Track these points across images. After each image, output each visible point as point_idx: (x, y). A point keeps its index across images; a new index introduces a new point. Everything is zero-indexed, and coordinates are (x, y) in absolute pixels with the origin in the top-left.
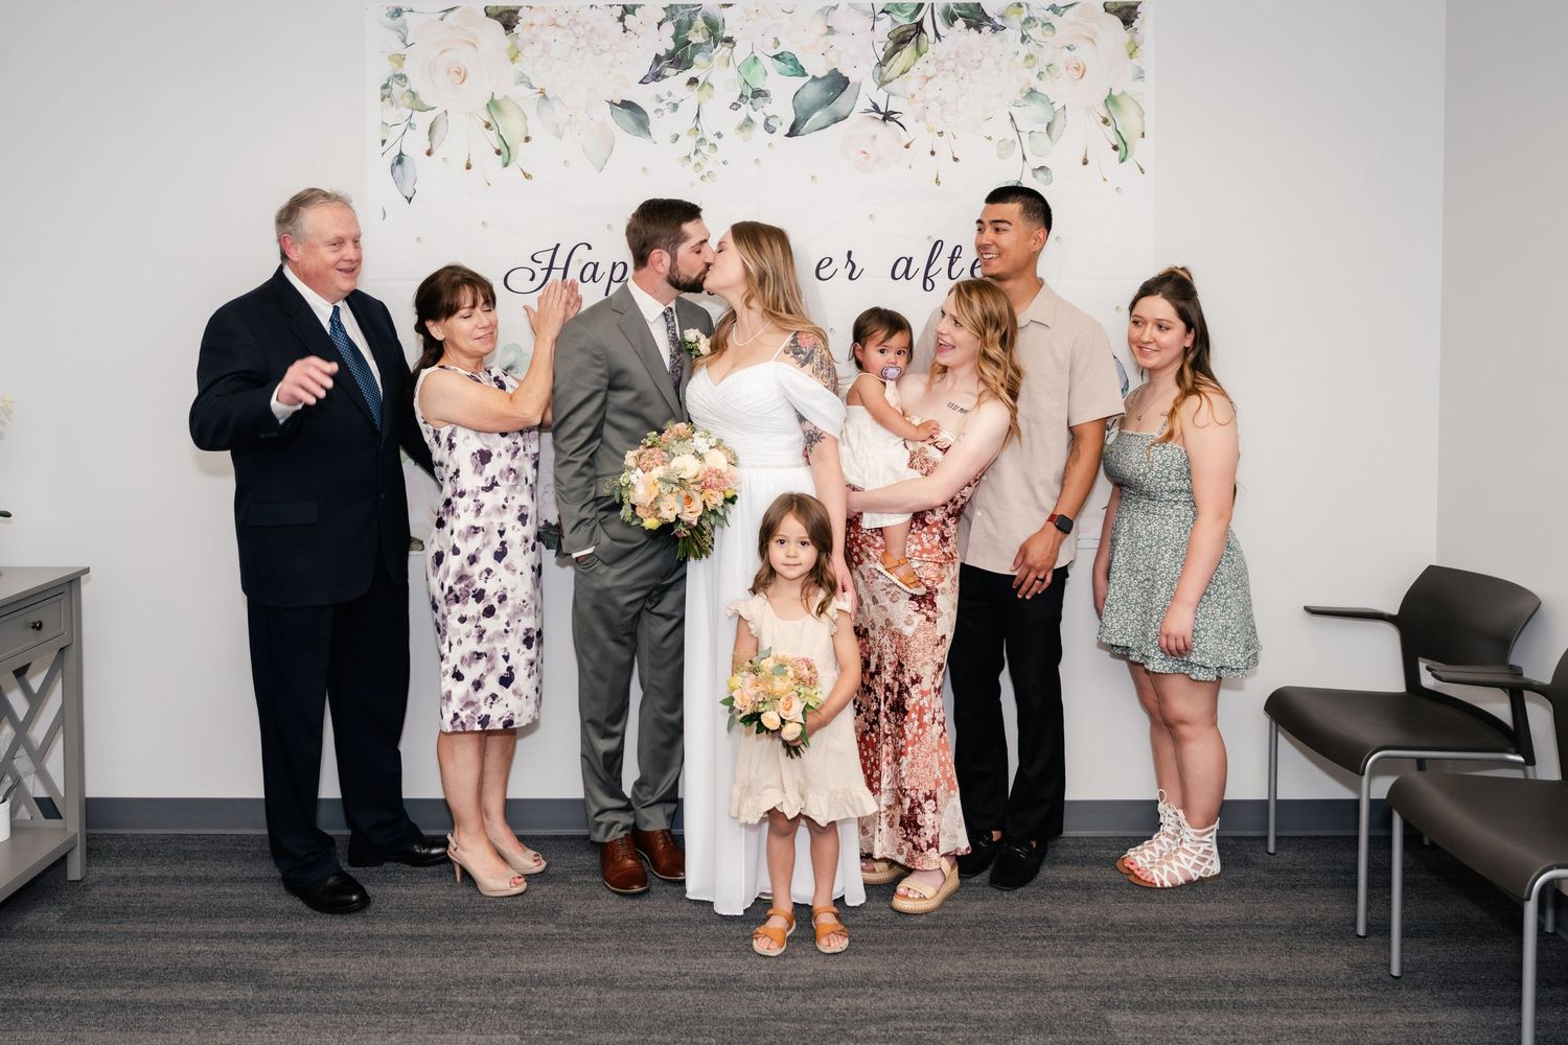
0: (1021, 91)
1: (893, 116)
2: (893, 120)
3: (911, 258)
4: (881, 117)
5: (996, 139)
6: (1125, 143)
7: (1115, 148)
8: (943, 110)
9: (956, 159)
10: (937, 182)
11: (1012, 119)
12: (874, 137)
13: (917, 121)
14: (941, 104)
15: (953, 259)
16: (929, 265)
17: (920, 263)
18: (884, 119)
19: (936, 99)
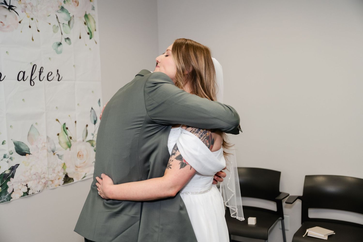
0: (59, 7)
1: (12, 8)
2: (12, 9)
3: (25, 72)
4: (8, 7)
5: (52, 25)
6: (91, 32)
7: (88, 34)
8: (32, 9)
9: (38, 31)
10: (33, 40)
11: (57, 17)
12: (6, 16)
13: (23, 12)
14: (31, 6)
15: (40, 72)
16: (32, 75)
17: (28, 74)
18: (9, 9)
19: (29, 4)
